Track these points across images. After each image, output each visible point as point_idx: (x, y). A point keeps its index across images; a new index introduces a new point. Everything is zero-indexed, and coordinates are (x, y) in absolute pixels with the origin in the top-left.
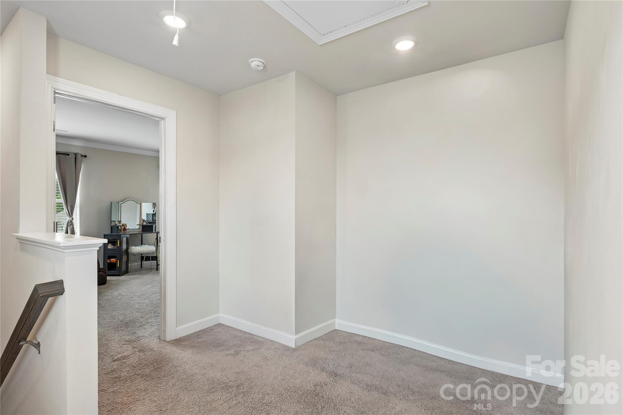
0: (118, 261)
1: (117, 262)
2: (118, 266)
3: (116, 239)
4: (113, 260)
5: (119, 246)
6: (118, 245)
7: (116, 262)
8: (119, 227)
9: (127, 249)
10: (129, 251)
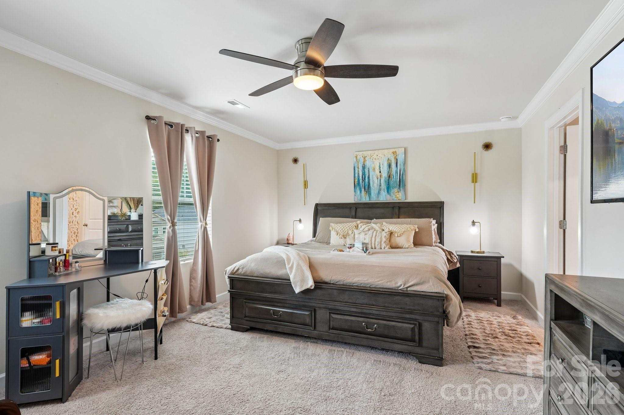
0: (57, 361)
1: (51, 363)
2: (57, 375)
3: (49, 298)
4: (39, 358)
5: (58, 316)
6: (54, 314)
7: (49, 362)
8: (51, 261)
9: (80, 317)
10: (86, 322)
